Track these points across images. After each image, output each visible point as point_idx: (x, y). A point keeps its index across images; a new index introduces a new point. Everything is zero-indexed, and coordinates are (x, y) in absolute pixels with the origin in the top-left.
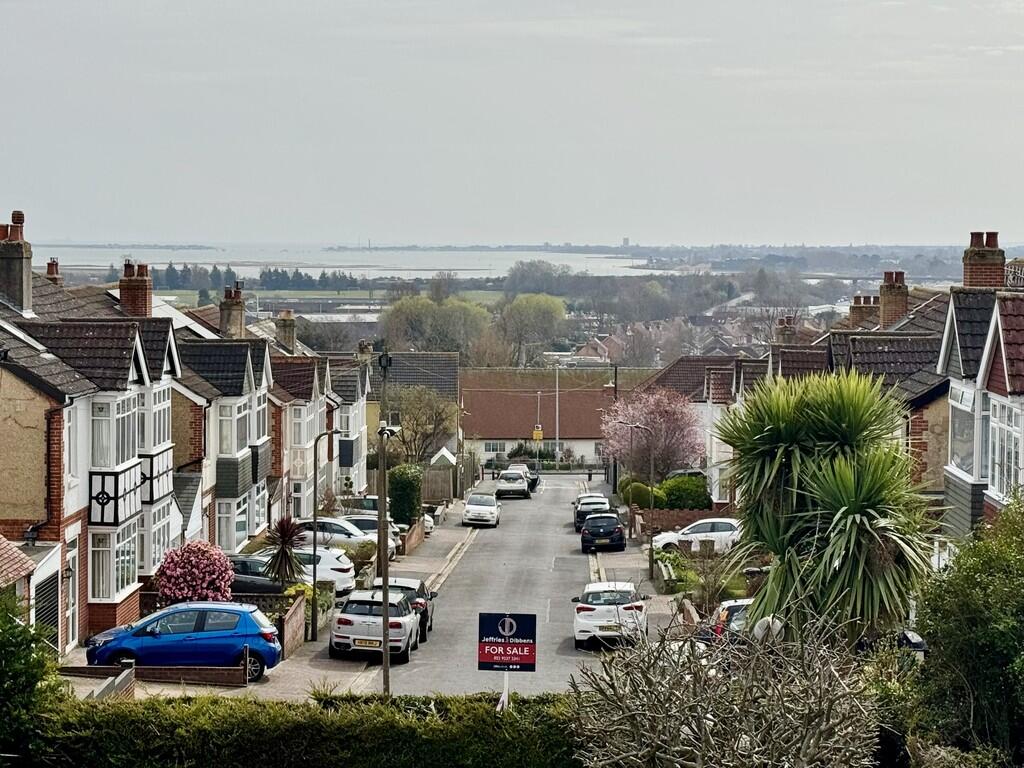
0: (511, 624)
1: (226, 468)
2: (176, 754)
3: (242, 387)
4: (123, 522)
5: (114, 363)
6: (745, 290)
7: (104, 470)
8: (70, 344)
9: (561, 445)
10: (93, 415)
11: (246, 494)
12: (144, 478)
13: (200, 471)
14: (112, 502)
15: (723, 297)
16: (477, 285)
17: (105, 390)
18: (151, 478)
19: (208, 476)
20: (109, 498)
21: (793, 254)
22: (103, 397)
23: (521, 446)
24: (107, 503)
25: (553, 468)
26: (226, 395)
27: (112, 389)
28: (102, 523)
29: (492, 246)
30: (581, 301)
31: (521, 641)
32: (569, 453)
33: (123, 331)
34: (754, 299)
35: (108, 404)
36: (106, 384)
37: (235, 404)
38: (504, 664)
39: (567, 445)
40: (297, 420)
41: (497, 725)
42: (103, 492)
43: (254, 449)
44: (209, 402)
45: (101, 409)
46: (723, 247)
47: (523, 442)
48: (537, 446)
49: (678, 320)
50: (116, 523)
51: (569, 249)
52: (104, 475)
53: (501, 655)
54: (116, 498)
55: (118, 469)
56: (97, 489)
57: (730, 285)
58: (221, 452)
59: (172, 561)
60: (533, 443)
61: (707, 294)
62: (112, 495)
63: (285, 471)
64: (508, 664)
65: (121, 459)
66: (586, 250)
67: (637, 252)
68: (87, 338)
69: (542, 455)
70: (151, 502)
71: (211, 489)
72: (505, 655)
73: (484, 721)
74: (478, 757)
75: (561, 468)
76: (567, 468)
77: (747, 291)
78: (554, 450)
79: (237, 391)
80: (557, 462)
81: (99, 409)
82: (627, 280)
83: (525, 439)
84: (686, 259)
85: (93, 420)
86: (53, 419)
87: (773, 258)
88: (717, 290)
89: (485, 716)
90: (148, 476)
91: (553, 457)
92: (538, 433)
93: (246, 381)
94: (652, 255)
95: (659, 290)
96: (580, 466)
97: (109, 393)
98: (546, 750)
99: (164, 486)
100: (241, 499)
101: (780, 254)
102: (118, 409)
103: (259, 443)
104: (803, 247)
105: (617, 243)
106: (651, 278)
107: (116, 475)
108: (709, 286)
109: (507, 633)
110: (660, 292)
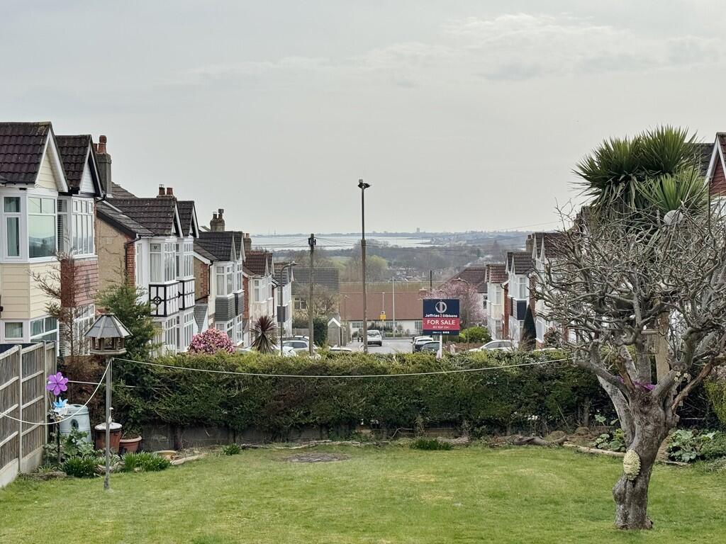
0: (444, 306)
1: (221, 303)
2: (237, 384)
3: (229, 255)
4: (170, 315)
5: (163, 220)
6: (487, 253)
7: (158, 283)
8: (136, 210)
9: (396, 323)
10: (151, 251)
11: (231, 321)
12: (180, 295)
13: (207, 302)
14: (163, 303)
15: (475, 257)
16: (336, 253)
17: (158, 235)
18: (183, 295)
19: (211, 308)
20: (161, 301)
21: (512, 236)
22: (157, 240)
23: (373, 324)
24: (160, 303)
25: (392, 336)
26: (220, 260)
27: (162, 235)
28: (157, 315)
29: (344, 233)
30: (395, 260)
31: (450, 316)
32: (400, 328)
33: (168, 202)
34: (493, 258)
35: (160, 244)
36: (159, 232)
37: (226, 265)
38: (439, 331)
39: (399, 323)
40: (257, 287)
41: (437, 366)
42: (157, 297)
43: (236, 294)
44: (212, 262)
45: (155, 248)
46: (473, 232)
47: (374, 322)
48: (382, 324)
49: (451, 269)
50: (165, 315)
51: (386, 235)
52: (158, 286)
53: (437, 325)
54: (165, 300)
55: (166, 283)
56: (153, 296)
57: (479, 251)
58: (218, 294)
59: (198, 340)
60: (380, 322)
61: (466, 256)
62: (163, 298)
63: (250, 316)
64: (442, 331)
65: (167, 278)
66: (396, 235)
67: (425, 236)
68: (146, 207)
69: (386, 329)
70: (183, 309)
71: (213, 315)
72: (440, 325)
73: (429, 364)
74: (426, 386)
75: (396, 336)
76: (400, 336)
77: (488, 254)
78: (391, 326)
79: (227, 258)
80: (394, 333)
81: (155, 247)
82: (419, 250)
83: (376, 320)
84: (452, 238)
85: (151, 254)
86: (129, 247)
87: (501, 237)
88: (471, 254)
89: (430, 361)
90: (182, 293)
91: (391, 330)
92: (383, 317)
93: (232, 254)
94: (433, 237)
95: (438, 254)
96: (407, 335)
97: (160, 237)
98: (469, 381)
99: (190, 301)
100: (229, 322)
101: (504, 235)
102: (166, 248)
103: (238, 292)
104: (517, 232)
105: (412, 231)
106: (433, 248)
107: (165, 286)
108: (466, 252)
109: (441, 311)
110: (439, 255)
